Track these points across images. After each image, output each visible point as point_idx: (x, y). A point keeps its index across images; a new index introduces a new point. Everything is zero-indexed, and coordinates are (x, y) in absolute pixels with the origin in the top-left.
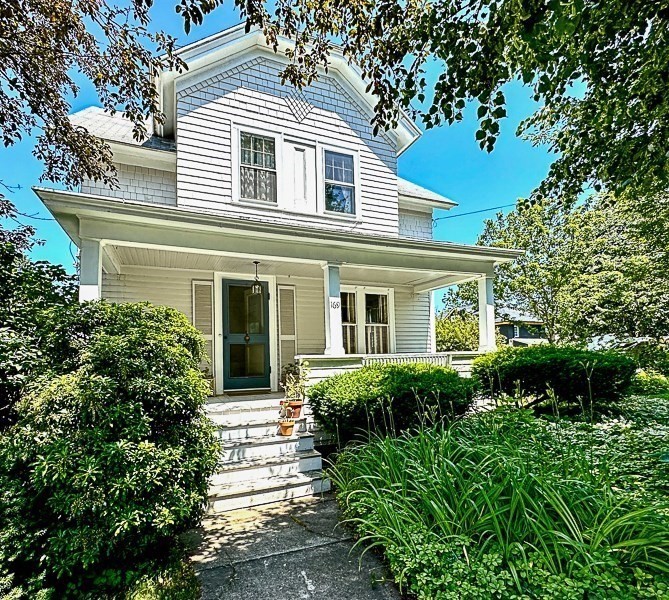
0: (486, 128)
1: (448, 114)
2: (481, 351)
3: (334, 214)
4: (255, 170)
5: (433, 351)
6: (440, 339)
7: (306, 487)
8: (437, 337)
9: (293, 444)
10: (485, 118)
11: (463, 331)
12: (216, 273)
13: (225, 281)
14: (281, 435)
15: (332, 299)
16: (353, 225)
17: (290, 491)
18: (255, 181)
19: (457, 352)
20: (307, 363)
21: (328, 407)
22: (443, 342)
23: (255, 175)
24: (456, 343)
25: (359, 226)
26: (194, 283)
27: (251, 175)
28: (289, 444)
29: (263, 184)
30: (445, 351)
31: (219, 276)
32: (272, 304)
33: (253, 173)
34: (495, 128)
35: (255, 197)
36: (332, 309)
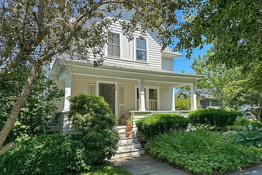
0: (188, 55)
1: (179, 50)
2: (191, 110)
3: (139, 61)
4: (112, 45)
5: (174, 110)
6: (176, 106)
7: (137, 152)
8: (175, 105)
9: (131, 140)
10: (188, 53)
11: (185, 103)
12: (97, 81)
13: (100, 84)
14: (127, 137)
15: (141, 92)
16: (146, 65)
17: (131, 153)
18: (112, 49)
19: (183, 111)
20: (134, 113)
21: (145, 126)
22: (178, 107)
23: (112, 47)
24: (183, 107)
25: (148, 65)
26: (89, 84)
27: (111, 47)
28: (130, 140)
29: (115, 50)
30: (179, 110)
31: (98, 82)
32: (116, 92)
33: (111, 46)
34: (190, 56)
35: (112, 55)
36: (141, 96)
